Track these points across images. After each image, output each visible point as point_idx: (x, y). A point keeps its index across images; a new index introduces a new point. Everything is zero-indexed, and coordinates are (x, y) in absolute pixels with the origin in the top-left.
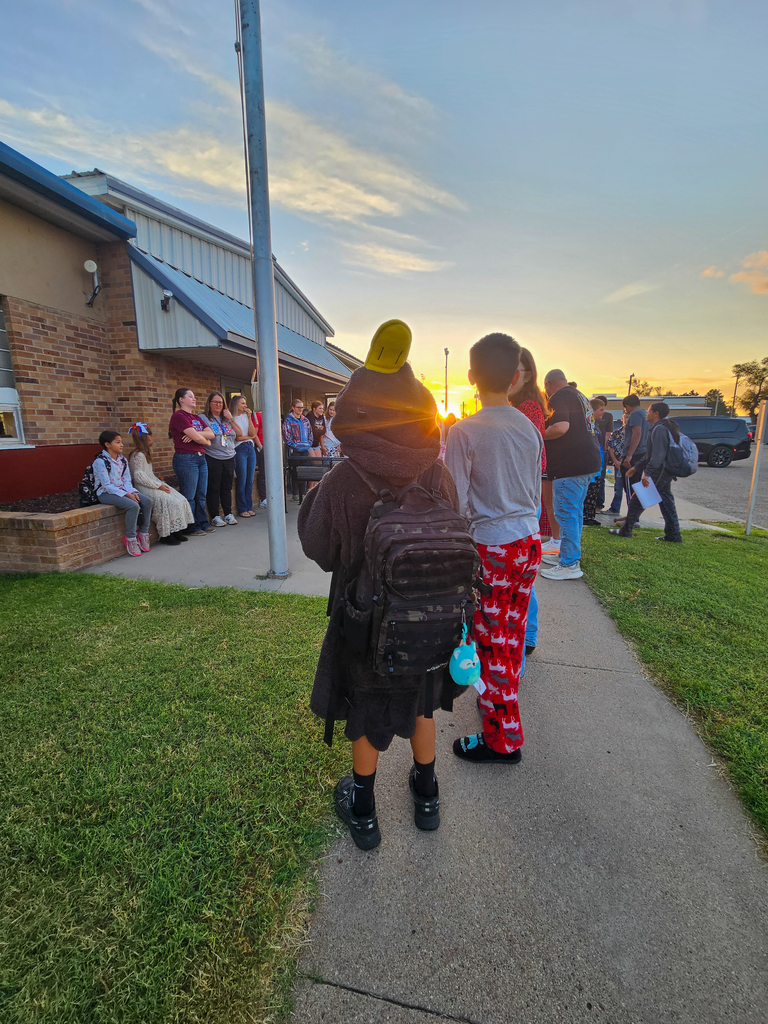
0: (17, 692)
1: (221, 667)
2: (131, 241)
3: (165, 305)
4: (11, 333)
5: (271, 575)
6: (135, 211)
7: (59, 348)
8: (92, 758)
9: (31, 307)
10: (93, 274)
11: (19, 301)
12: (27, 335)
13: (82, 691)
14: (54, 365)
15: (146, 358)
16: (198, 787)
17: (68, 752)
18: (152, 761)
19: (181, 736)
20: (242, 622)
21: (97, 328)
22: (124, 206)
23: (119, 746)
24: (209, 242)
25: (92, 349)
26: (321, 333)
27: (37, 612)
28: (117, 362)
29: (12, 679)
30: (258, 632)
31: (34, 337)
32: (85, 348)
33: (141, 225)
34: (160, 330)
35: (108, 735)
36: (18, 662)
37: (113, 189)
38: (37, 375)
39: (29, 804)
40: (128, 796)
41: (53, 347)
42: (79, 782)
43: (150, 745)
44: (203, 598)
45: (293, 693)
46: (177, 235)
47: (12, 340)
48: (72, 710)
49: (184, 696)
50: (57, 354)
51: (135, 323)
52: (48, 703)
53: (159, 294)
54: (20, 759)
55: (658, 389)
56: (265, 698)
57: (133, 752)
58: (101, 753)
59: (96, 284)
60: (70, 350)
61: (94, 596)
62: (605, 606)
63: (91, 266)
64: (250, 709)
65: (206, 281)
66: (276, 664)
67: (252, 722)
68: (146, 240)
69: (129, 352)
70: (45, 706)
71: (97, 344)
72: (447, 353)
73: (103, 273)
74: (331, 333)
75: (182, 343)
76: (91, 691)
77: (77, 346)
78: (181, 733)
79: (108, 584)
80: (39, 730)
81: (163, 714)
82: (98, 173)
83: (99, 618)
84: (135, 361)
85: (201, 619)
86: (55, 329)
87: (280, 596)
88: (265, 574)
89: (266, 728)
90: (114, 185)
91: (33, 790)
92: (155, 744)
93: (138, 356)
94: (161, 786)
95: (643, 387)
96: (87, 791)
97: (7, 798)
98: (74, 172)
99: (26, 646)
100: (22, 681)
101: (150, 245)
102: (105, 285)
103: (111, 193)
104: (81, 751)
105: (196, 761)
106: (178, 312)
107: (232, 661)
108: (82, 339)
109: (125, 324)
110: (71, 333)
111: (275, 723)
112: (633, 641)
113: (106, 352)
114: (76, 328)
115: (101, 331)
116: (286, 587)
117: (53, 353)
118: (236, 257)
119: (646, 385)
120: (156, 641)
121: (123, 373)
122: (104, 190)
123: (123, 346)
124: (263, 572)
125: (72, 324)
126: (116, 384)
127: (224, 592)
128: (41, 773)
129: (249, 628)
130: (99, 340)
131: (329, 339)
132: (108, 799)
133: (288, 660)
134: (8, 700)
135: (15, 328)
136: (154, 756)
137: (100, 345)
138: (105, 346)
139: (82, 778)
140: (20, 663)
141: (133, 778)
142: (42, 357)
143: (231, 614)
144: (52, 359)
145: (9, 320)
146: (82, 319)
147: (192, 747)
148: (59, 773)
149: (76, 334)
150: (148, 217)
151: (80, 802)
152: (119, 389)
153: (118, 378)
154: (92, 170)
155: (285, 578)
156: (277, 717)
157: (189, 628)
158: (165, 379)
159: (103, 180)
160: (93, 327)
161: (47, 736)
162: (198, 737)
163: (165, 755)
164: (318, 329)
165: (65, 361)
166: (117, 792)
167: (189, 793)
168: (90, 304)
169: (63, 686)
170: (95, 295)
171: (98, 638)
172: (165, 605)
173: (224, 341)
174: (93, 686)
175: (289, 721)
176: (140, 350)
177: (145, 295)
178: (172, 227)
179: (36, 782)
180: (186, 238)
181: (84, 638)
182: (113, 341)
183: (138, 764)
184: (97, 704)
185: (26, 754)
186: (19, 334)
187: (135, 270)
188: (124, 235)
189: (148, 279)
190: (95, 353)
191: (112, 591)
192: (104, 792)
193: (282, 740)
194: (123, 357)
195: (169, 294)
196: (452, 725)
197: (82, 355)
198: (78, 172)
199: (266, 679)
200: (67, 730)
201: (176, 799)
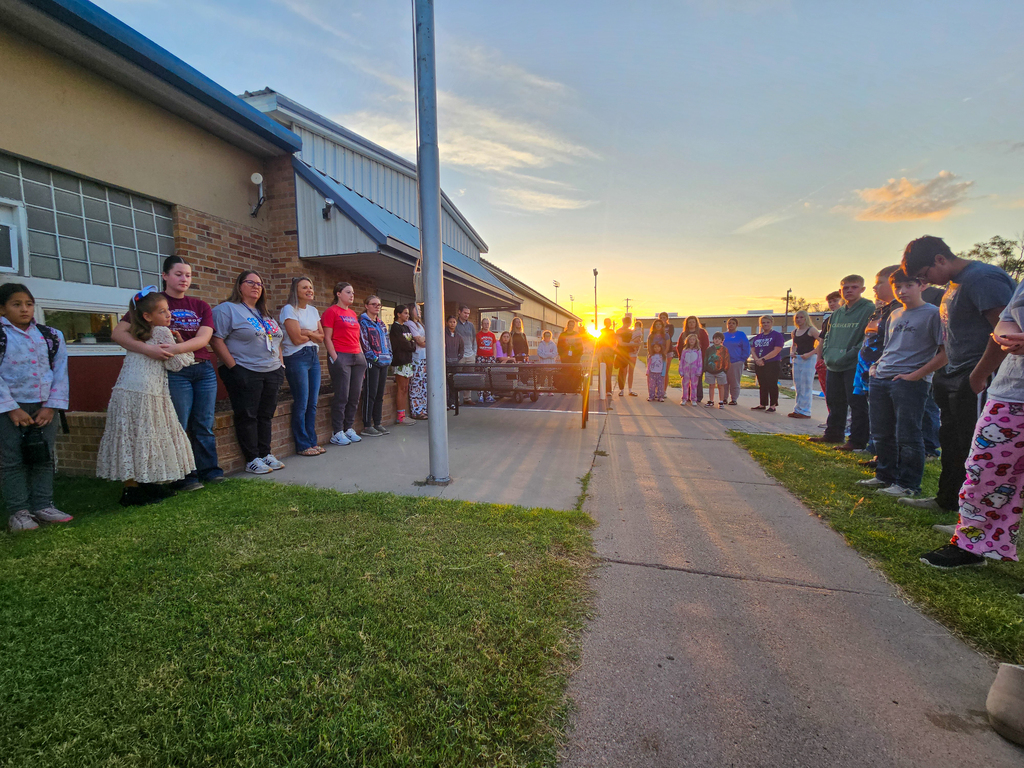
0: (144, 603)
1: (379, 579)
2: (297, 155)
3: (326, 215)
4: (178, 239)
5: (431, 481)
6: (301, 128)
7: (221, 255)
8: (220, 689)
9: (198, 215)
10: (259, 185)
11: (186, 210)
12: (191, 241)
13: (217, 603)
14: (216, 272)
15: (306, 266)
16: (352, 734)
17: (191, 678)
18: (294, 695)
19: (331, 662)
20: (400, 529)
21: (260, 238)
22: (292, 123)
23: (255, 673)
24: (370, 159)
25: (254, 257)
26: (475, 248)
27: (178, 516)
28: (278, 271)
29: (140, 588)
30: (420, 541)
31: (199, 244)
32: (248, 256)
33: (306, 140)
34: (319, 238)
35: (243, 658)
36: (150, 568)
37: (282, 106)
38: (199, 281)
39: (133, 752)
40: (261, 743)
41: (216, 254)
42: (201, 722)
43: (293, 673)
44: (357, 503)
45: (466, 612)
46: (340, 151)
47: (178, 246)
48: (202, 626)
49: (337, 612)
50: (220, 261)
51: (296, 232)
52: (176, 617)
53: (321, 203)
54: (132, 686)
55: (816, 305)
56: (433, 616)
57: (272, 682)
58: (232, 682)
59: (261, 195)
60: (233, 258)
61: (240, 500)
62: (823, 517)
63: (257, 178)
64: (415, 630)
65: (366, 195)
66: (443, 577)
67: (419, 647)
68: (310, 154)
69: (289, 260)
70: (173, 620)
71: (259, 253)
72: (596, 273)
73: (269, 184)
74: (485, 249)
75: (342, 250)
76: (227, 603)
77: (240, 254)
78: (331, 658)
79: (256, 488)
80: (160, 650)
81: (311, 633)
82: (269, 91)
83: (243, 523)
84: (295, 268)
85: (355, 525)
86: (219, 237)
87: (442, 502)
88: (424, 480)
89: (436, 655)
90: (283, 102)
91: (141, 731)
92: (299, 672)
93: (297, 264)
94: (304, 731)
95: (800, 303)
96: (210, 735)
97: (107, 742)
98: (246, 92)
99: (162, 551)
100: (151, 590)
101: (313, 159)
102: (269, 197)
103: (280, 109)
104: (207, 678)
105: (350, 697)
106: (340, 221)
107: (392, 572)
108: (244, 246)
109: (287, 233)
110: (235, 241)
111: (447, 649)
112: (874, 557)
113: (267, 261)
114: (240, 237)
115: (264, 241)
116: (448, 494)
117: (216, 260)
118: (395, 174)
119: (802, 301)
120: (305, 548)
121: (283, 281)
122: (274, 107)
123: (284, 255)
124: (422, 478)
125: (236, 233)
126: (274, 292)
127: (379, 497)
128: (156, 707)
129: (409, 535)
130: (261, 248)
131: (482, 255)
132: (234, 747)
133: (457, 573)
134: (132, 612)
135: (182, 234)
136: (297, 688)
137: (262, 254)
138: (266, 255)
139: (205, 716)
140: (152, 569)
141: (269, 718)
142: (205, 263)
143: (389, 520)
144: (214, 265)
145: (177, 227)
146: (246, 228)
147: (345, 676)
148: (178, 708)
149: (239, 242)
150: (313, 133)
151: (199, 751)
152: (278, 297)
153: (277, 287)
154: (263, 89)
155: (446, 484)
156: (449, 641)
157: (342, 535)
158: (323, 288)
159: (273, 97)
160: (256, 236)
161: (170, 658)
162: (352, 664)
163: (311, 688)
164: (472, 245)
165: (228, 268)
166: (247, 738)
167: (340, 744)
168: (254, 215)
169: (196, 597)
170: (259, 205)
171: (241, 544)
172: (316, 511)
173: (383, 247)
174: (230, 598)
175: (464, 647)
176: (300, 258)
177: (307, 202)
178: (335, 144)
179: (146, 721)
180: (349, 154)
181: (226, 544)
182: (275, 250)
183: (276, 699)
184: (232, 619)
185: (142, 680)
186: (185, 240)
187: (298, 180)
188: (289, 149)
189: (311, 190)
190: (257, 262)
191: (259, 495)
192: (231, 737)
193: (458, 671)
194: (284, 266)
195: (331, 202)
196: (671, 659)
197: (245, 263)
198: (250, 91)
199: (434, 594)
200: (194, 651)
201: (323, 751)
